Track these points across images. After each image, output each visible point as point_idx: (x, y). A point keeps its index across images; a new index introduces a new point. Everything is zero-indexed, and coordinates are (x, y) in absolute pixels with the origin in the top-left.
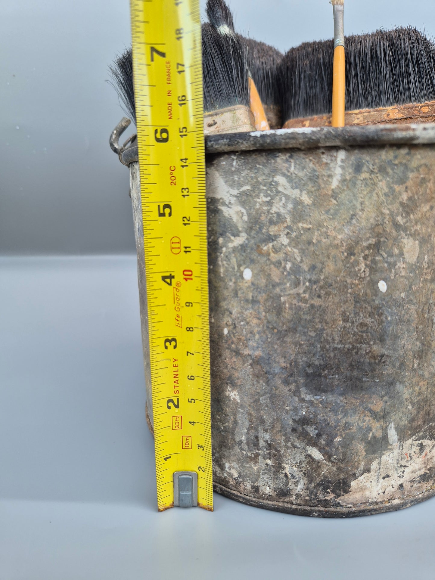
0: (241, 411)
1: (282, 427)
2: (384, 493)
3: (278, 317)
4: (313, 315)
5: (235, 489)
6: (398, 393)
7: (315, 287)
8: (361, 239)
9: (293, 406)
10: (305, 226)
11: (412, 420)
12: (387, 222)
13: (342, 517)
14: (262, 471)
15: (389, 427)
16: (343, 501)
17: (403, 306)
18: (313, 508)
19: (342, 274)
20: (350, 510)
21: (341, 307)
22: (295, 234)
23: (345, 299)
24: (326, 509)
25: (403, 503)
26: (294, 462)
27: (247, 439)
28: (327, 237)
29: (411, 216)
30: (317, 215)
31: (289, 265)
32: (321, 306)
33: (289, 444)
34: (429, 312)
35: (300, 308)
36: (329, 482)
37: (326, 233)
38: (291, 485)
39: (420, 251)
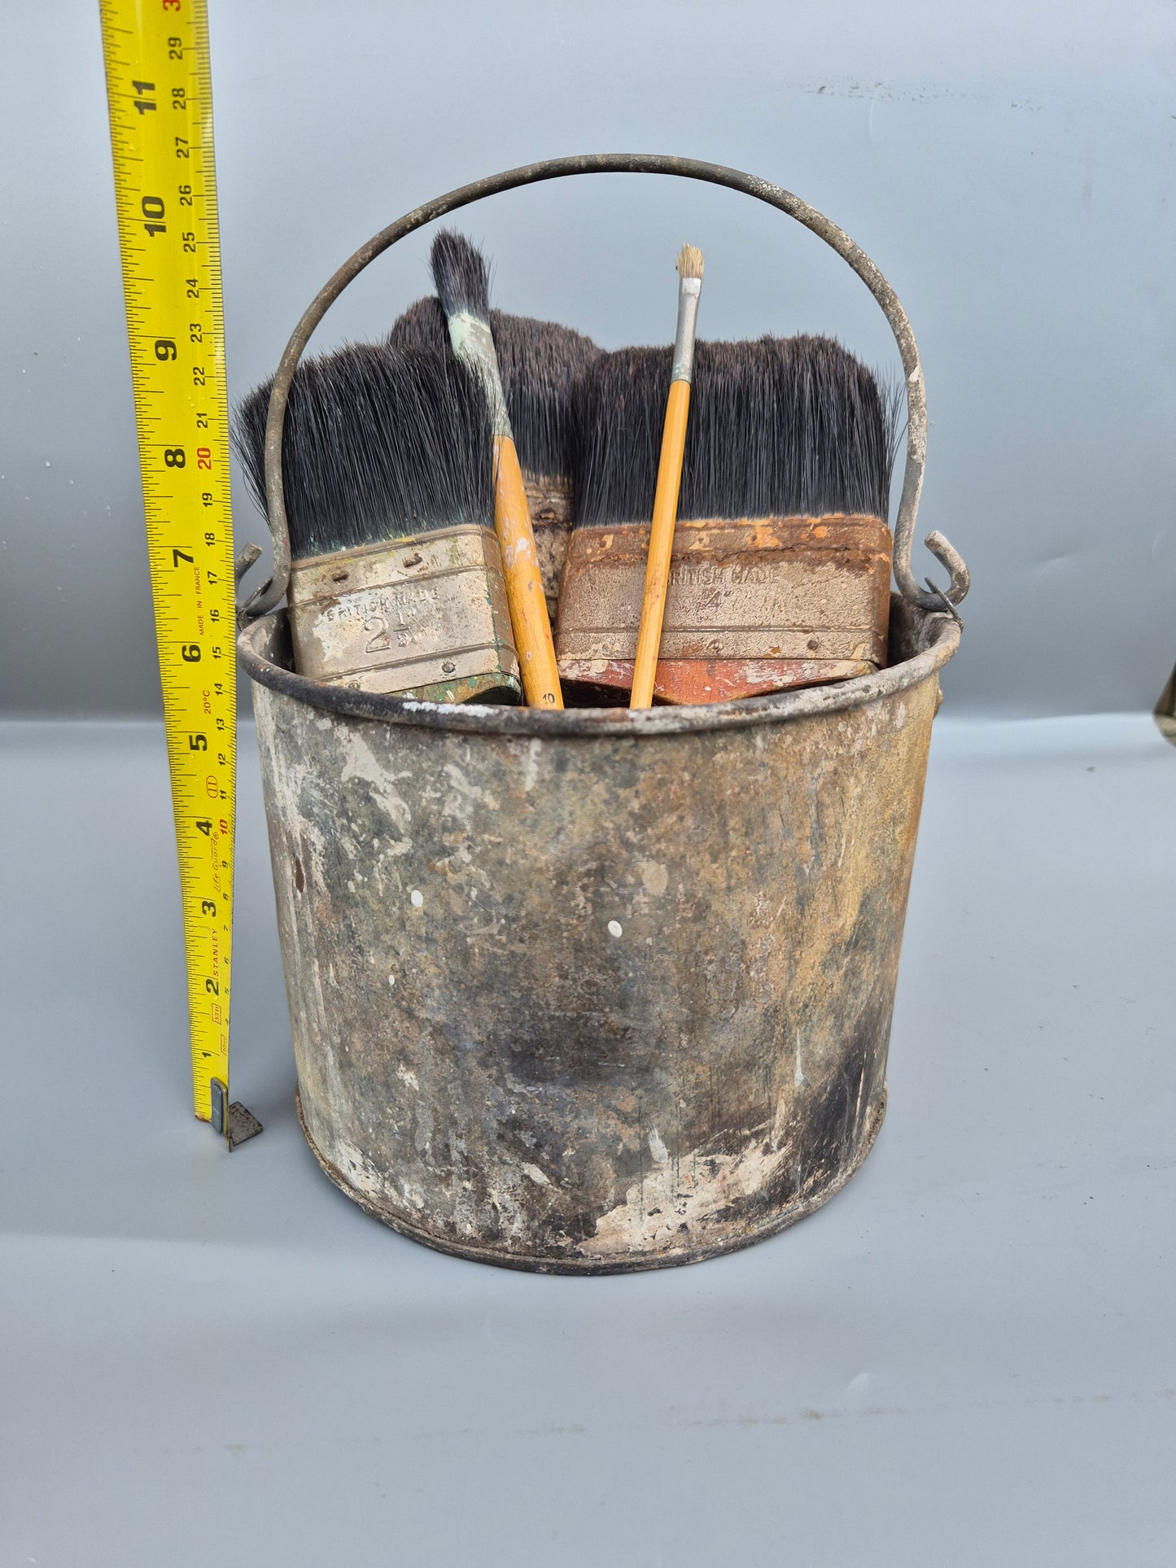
0: (422, 1103)
1: (483, 1132)
2: (654, 1237)
3: (464, 967)
4: (515, 967)
5: (420, 1225)
6: (659, 1084)
7: (514, 926)
8: (575, 862)
9: (496, 1100)
10: (492, 838)
11: (690, 1125)
12: (612, 840)
13: (586, 1275)
14: (458, 1199)
15: (650, 1136)
16: (587, 1250)
17: (651, 957)
18: (538, 1260)
19: (552, 910)
20: (598, 1263)
21: (555, 957)
22: (479, 848)
23: (560, 946)
24: (559, 1261)
25: (688, 1254)
26: (505, 1187)
27: (434, 1147)
28: (526, 856)
29: (649, 830)
30: (509, 826)
31: (474, 893)
32: (525, 955)
33: (495, 1159)
34: (696, 964)
35: (495, 956)
36: (560, 1218)
37: (524, 851)
38: (503, 1223)
39: (670, 878)
